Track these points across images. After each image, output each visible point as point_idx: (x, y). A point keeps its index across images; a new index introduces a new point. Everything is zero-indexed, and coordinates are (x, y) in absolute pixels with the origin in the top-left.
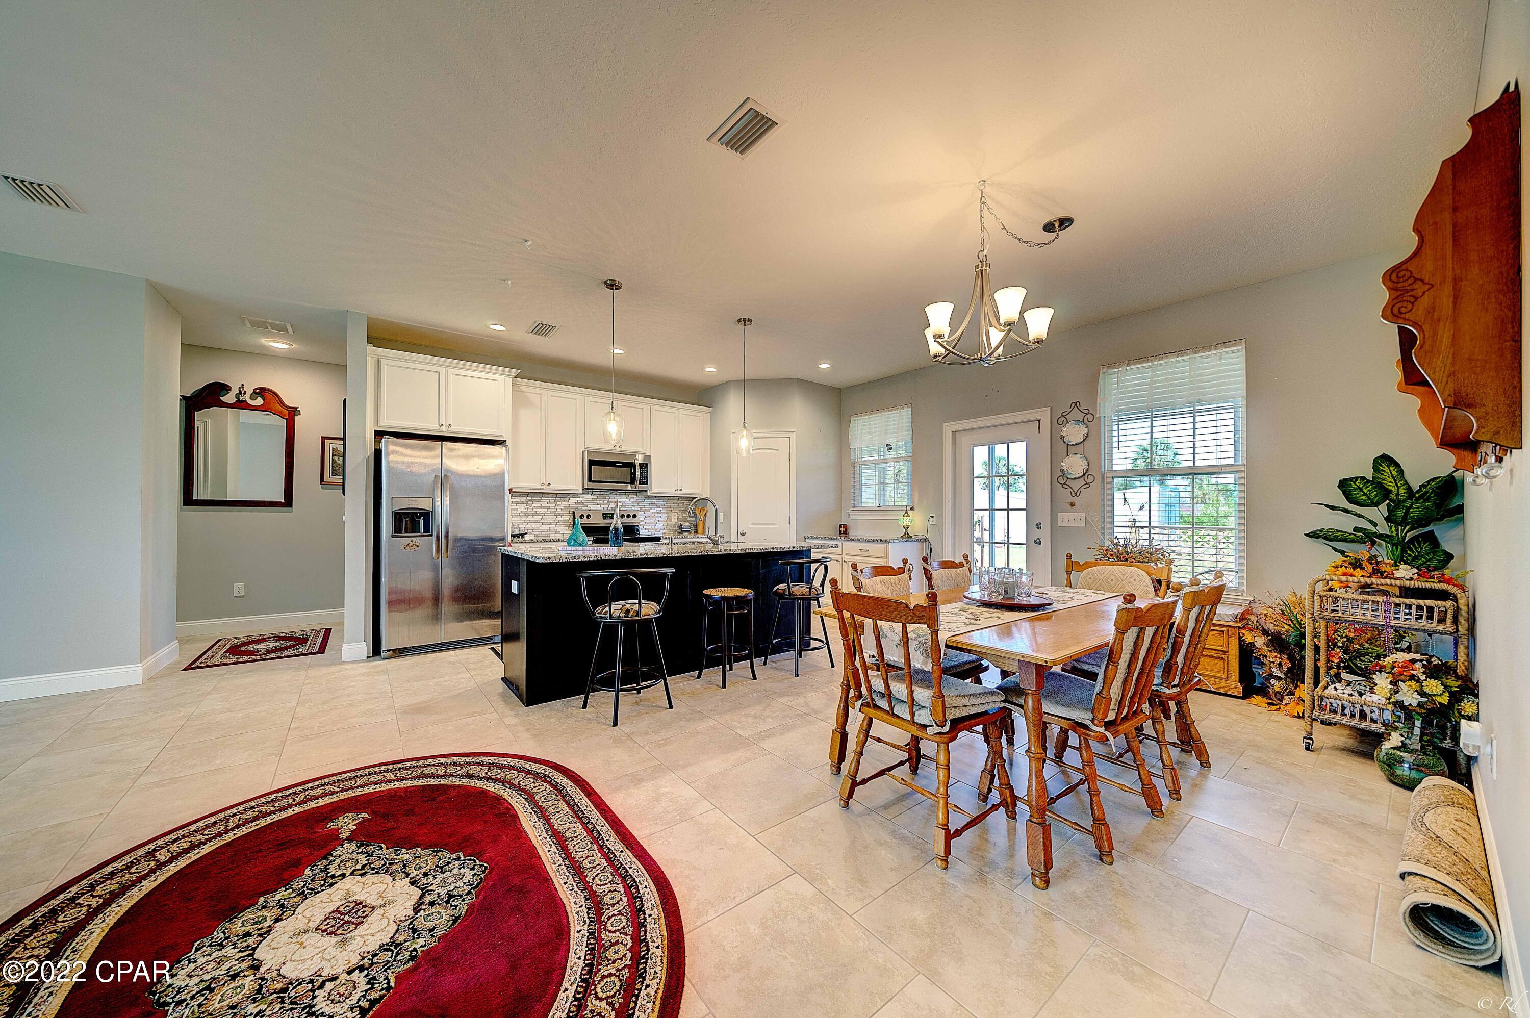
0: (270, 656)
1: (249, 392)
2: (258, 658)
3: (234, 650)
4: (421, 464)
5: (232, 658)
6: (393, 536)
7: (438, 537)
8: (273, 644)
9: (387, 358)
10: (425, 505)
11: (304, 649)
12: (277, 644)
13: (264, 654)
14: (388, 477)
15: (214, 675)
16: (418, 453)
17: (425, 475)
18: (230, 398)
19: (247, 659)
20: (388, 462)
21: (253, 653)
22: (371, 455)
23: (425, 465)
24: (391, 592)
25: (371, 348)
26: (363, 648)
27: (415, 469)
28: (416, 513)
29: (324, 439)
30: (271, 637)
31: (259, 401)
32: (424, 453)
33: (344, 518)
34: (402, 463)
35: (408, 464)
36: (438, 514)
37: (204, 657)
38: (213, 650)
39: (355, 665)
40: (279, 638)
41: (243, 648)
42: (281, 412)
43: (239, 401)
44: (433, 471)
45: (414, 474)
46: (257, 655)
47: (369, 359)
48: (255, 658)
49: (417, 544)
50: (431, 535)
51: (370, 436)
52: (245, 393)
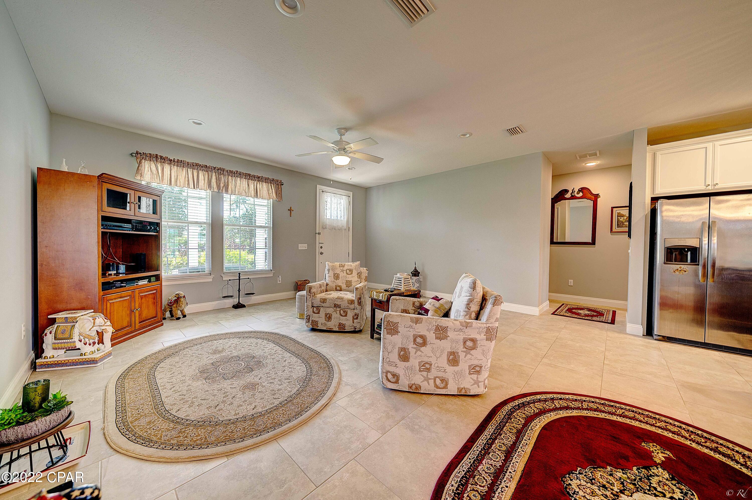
0: (586, 318)
1: (576, 190)
2: (581, 317)
3: (570, 310)
4: (689, 215)
5: (569, 314)
6: (665, 263)
7: (704, 267)
8: (587, 312)
9: (660, 150)
10: (694, 243)
11: (603, 319)
12: (589, 313)
13: (583, 316)
14: (662, 225)
15: (564, 320)
16: (688, 209)
17: (693, 222)
18: (568, 195)
19: (576, 316)
20: (662, 217)
21: (578, 314)
22: (648, 213)
23: (693, 216)
24: (662, 298)
25: (650, 147)
26: (641, 329)
27: (683, 219)
28: (685, 249)
29: (612, 208)
30: (585, 308)
31: (581, 194)
32: (692, 208)
33: (629, 251)
34: (673, 216)
35: (678, 217)
36: (705, 249)
37: (559, 310)
38: (561, 308)
39: (636, 338)
40: (589, 310)
41: (574, 311)
42: (591, 198)
43: (572, 196)
44: (701, 219)
45: (683, 223)
46: (580, 316)
47: (648, 154)
48: (578, 317)
49: (685, 270)
50: (698, 265)
51: (648, 201)
52: (575, 192)
